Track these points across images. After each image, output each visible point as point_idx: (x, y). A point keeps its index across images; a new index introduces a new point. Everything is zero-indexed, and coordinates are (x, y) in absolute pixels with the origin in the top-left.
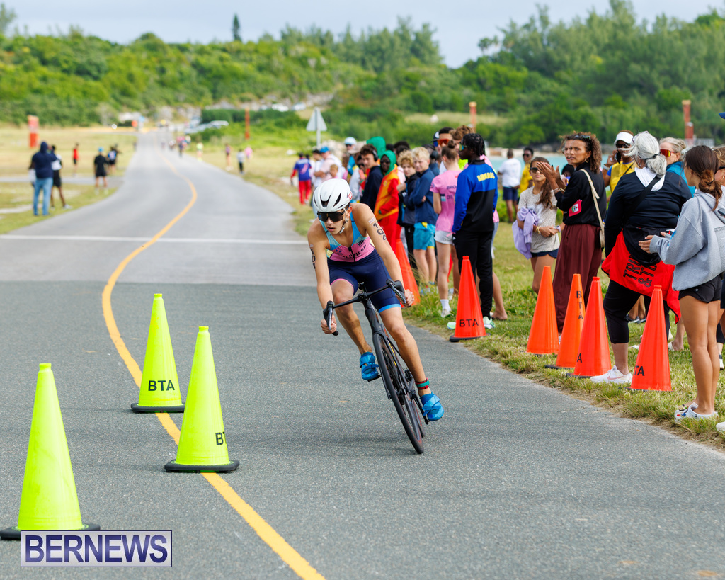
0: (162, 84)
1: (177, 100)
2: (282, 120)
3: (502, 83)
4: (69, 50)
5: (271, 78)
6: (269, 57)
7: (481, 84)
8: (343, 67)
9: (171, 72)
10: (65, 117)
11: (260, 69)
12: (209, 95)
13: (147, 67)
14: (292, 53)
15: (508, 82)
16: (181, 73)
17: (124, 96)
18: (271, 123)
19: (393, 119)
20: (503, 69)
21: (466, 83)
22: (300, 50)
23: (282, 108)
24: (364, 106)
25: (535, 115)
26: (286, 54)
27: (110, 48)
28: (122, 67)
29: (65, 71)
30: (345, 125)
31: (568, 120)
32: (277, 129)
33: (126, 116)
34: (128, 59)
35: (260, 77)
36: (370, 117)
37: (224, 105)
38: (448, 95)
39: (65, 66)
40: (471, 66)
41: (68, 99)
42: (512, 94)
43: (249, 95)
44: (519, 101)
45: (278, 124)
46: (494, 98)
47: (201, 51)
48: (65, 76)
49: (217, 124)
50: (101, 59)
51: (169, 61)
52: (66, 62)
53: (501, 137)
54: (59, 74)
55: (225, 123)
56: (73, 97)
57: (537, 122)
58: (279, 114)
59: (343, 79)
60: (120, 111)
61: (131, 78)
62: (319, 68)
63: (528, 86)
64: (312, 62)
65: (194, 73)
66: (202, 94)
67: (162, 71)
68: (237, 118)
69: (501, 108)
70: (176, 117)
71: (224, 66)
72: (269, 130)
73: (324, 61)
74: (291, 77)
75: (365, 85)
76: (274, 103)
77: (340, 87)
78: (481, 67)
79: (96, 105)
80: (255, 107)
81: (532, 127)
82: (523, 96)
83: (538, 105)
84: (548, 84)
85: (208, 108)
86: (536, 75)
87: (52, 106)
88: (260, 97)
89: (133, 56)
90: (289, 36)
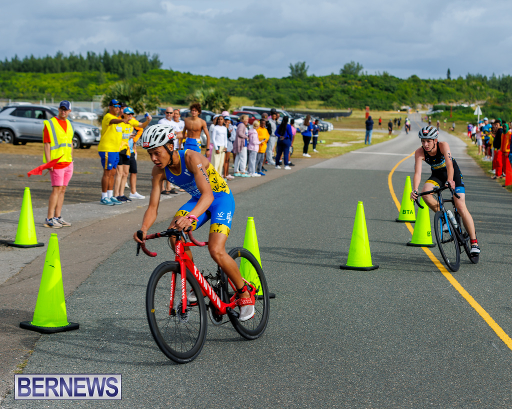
0: (418, 95)
1: (424, 102)
2: (465, 110)
4: (383, 81)
5: (462, 94)
6: (461, 85)
8: (491, 90)
9: (422, 90)
10: (380, 107)
11: (457, 90)
12: (436, 100)
13: (413, 89)
14: (471, 84)
16: (426, 91)
17: (403, 100)
18: (461, 112)
22: (474, 83)
23: (465, 106)
24: (498, 106)
26: (468, 84)
27: (399, 81)
28: (403, 88)
29: (381, 89)
32: (463, 114)
33: (404, 107)
34: (405, 85)
35: (457, 93)
36: (501, 110)
37: (443, 104)
39: (381, 87)
41: (381, 100)
43: (453, 100)
45: (463, 112)
47: (434, 82)
48: (381, 91)
49: (439, 111)
50: (396, 85)
51: (421, 86)
52: (381, 86)
54: (378, 90)
55: (442, 111)
56: (383, 99)
58: (464, 108)
59: (490, 95)
60: (401, 105)
61: (406, 92)
62: (481, 90)
64: (478, 88)
65: (431, 91)
66: (434, 99)
67: (419, 90)
68: (447, 109)
70: (423, 108)
71: (443, 89)
72: (459, 114)
73: (483, 87)
74: (470, 94)
75: (499, 97)
76: (462, 103)
77: (489, 98)
79: (392, 102)
80: (455, 105)
85: (436, 105)
87: (375, 102)
88: (457, 101)
89: (407, 84)
90: (469, 78)
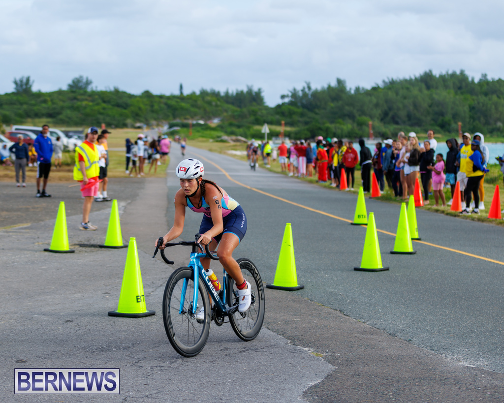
0: (153, 111)
1: (158, 118)
2: (204, 127)
3: (291, 114)
4: (114, 97)
5: (196, 110)
6: (196, 101)
7: (283, 114)
8: (226, 106)
9: (156, 107)
11: (193, 106)
12: (171, 117)
13: (146, 105)
14: (206, 100)
15: (294, 113)
16: (160, 107)
17: (137, 116)
18: (199, 129)
19: (249, 128)
20: (292, 108)
21: (277, 113)
22: (208, 98)
23: (202, 122)
24: (235, 122)
25: (306, 127)
26: (203, 100)
27: (131, 96)
28: (136, 104)
29: (113, 106)
30: (229, 130)
31: (320, 129)
32: (202, 131)
33: (138, 125)
34: (139, 101)
35: (193, 109)
36: (239, 127)
37: (178, 121)
38: (270, 118)
40: (279, 106)
42: (296, 118)
43: (188, 117)
44: (299, 121)
45: (203, 129)
46: (288, 120)
47: (169, 98)
49: (176, 128)
50: (128, 101)
51: (155, 102)
53: (292, 135)
54: (110, 107)
55: (179, 128)
57: (308, 130)
58: (201, 125)
59: (226, 111)
60: (135, 122)
61: (140, 109)
62: (217, 106)
63: (302, 115)
64: (214, 104)
65: (166, 107)
66: (169, 116)
67: (152, 106)
69: (291, 124)
70: (158, 125)
71: (178, 105)
72: (198, 131)
73: (219, 103)
74: (205, 110)
75: (236, 114)
76: (198, 120)
77: (225, 114)
78: (283, 107)
80: (195, 122)
81: (306, 132)
82: (300, 119)
83: (306, 123)
84: (311, 114)
85: (171, 122)
86: (306, 110)
87: (108, 119)
88: (192, 118)
89: (141, 100)
90: (204, 93)
